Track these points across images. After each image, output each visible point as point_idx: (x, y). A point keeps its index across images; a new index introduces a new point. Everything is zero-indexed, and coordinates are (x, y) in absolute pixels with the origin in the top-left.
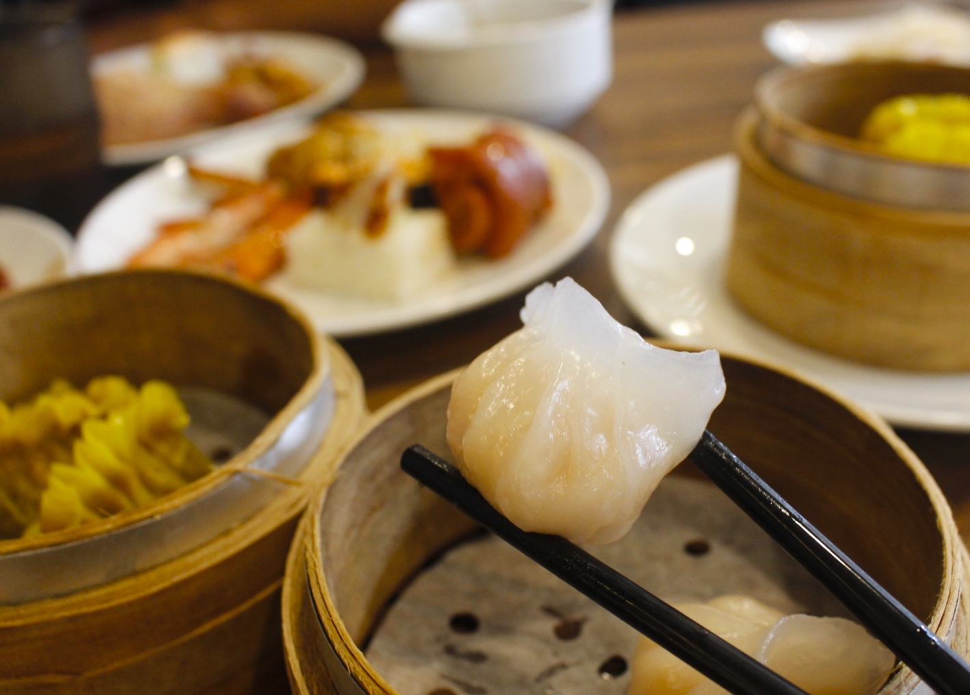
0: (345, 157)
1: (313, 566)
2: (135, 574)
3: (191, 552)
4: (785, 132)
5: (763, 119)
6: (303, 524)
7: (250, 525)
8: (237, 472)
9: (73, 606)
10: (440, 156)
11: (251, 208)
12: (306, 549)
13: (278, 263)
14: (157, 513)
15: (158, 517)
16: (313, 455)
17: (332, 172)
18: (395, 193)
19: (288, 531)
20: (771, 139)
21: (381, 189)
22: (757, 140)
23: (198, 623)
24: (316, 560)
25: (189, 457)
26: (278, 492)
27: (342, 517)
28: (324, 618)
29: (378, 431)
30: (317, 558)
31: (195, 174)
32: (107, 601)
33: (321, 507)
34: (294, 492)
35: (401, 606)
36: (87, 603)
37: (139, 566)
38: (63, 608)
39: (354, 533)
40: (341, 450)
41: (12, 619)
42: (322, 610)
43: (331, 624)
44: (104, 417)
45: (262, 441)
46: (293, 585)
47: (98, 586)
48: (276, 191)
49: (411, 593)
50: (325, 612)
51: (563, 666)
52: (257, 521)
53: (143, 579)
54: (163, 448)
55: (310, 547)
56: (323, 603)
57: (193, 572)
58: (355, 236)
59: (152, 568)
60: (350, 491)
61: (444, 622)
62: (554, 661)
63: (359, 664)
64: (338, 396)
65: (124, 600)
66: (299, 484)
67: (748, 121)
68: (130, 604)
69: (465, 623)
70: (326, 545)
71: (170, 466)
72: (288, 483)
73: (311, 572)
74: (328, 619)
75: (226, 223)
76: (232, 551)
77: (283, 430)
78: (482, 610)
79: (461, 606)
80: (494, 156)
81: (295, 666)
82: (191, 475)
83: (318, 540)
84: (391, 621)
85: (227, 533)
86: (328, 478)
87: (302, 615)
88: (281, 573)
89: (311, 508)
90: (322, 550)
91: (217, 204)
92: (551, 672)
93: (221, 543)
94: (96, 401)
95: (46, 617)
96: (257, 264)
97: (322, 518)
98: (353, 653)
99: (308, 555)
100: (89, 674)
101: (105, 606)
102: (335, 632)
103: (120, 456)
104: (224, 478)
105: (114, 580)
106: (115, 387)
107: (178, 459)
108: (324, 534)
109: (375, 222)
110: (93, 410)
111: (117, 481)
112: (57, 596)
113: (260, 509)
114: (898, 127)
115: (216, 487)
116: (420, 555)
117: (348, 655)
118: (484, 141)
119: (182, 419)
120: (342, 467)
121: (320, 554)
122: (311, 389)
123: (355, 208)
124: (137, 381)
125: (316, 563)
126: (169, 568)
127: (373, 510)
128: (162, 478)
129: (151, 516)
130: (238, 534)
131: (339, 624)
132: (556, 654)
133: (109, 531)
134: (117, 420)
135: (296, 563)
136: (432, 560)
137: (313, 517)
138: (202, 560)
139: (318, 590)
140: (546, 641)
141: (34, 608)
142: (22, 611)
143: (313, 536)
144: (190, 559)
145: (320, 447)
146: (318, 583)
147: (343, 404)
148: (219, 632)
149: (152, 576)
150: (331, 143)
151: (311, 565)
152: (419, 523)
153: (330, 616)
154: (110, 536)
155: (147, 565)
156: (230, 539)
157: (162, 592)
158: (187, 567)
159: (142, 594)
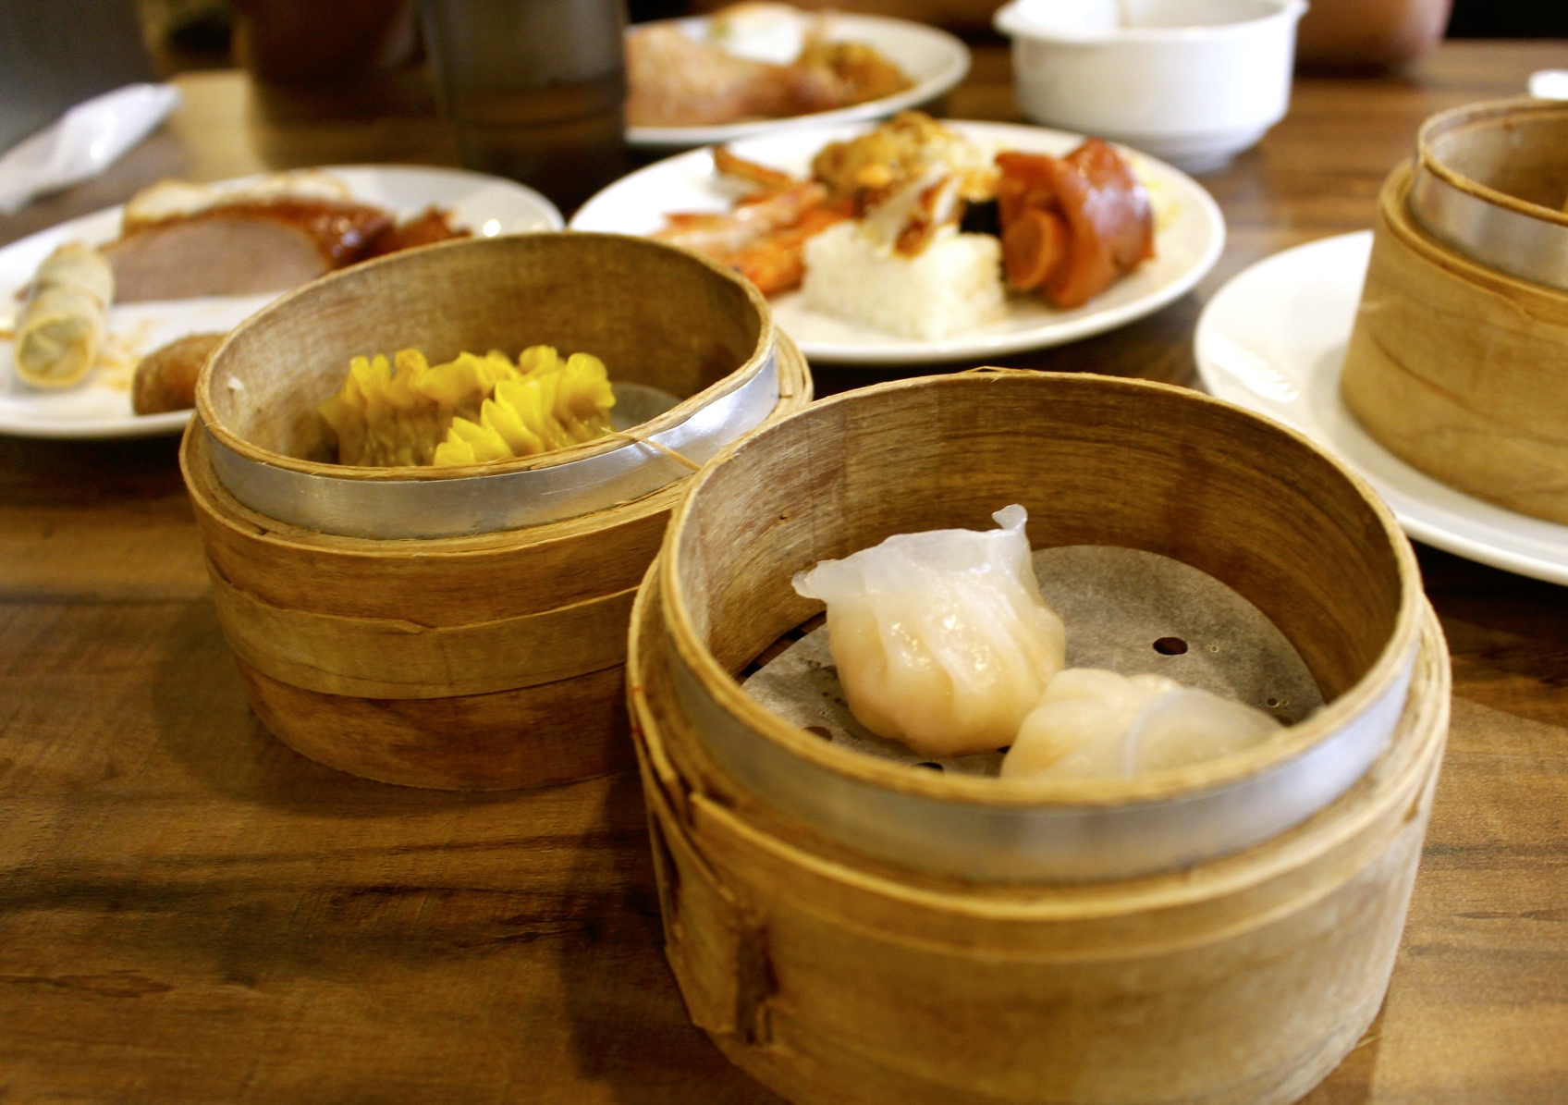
8: (633, 441)
9: (433, 549)
15: (534, 470)
18: (944, 206)
21: (928, 196)
23: (563, 600)
27: (733, 509)
36: (449, 549)
37: (509, 524)
38: (423, 549)
39: (749, 535)
40: (747, 434)
41: (372, 550)
47: (464, 535)
48: (815, 195)
53: (510, 536)
57: (563, 538)
60: (752, 484)
65: (486, 552)
76: (610, 526)
85: (609, 507)
91: (744, 201)
93: (602, 516)
95: (404, 554)
100: (441, 629)
104: (615, 444)
105: (482, 533)
106: (544, 355)
109: (912, 236)
112: (422, 538)
115: (605, 452)
119: (608, 400)
123: (889, 220)
124: (566, 352)
126: (540, 531)
127: (781, 518)
130: (622, 511)
133: (481, 474)
141: (396, 544)
142: (383, 544)
149: (521, 535)
150: (895, 144)
154: (481, 480)
155: (518, 524)
156: (612, 514)
157: (527, 552)
158: (560, 533)
159: (506, 550)
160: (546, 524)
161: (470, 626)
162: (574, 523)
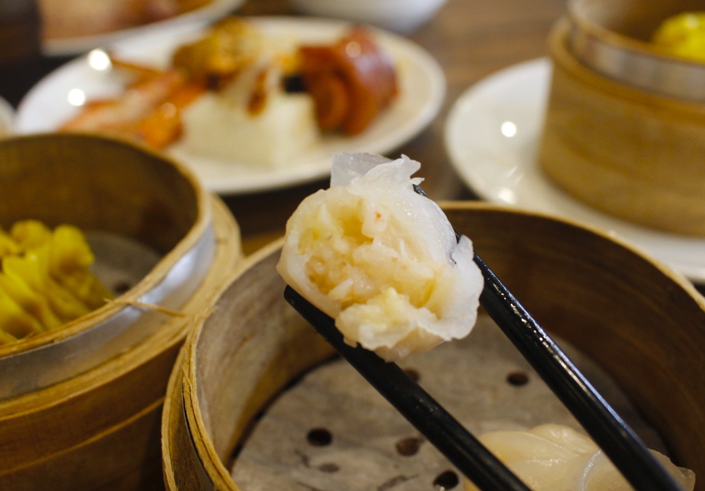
0: (234, 52)
1: (188, 391)
2: (38, 390)
3: (86, 372)
4: (592, 38)
5: (575, 26)
6: (184, 351)
7: (138, 350)
8: (128, 305)
10: (309, 53)
11: (156, 90)
12: (183, 375)
13: (177, 134)
14: (56, 338)
15: (56, 342)
16: (195, 292)
17: (222, 63)
18: (273, 80)
19: (170, 356)
20: (580, 43)
21: (261, 76)
22: (568, 44)
23: (92, 433)
24: (191, 385)
25: (93, 289)
26: (164, 323)
27: (216, 347)
28: (196, 438)
29: (250, 272)
30: (193, 383)
31: (117, 64)
32: (12, 414)
33: (198, 339)
34: (178, 323)
35: (266, 421)
37: (41, 384)
39: (227, 360)
40: (217, 288)
42: (194, 431)
43: (202, 444)
44: (22, 255)
45: (152, 278)
46: (172, 405)
47: (6, 400)
48: (177, 78)
49: (275, 409)
50: (197, 433)
51: (403, 478)
52: (145, 347)
53: (43, 394)
54: (71, 281)
55: (186, 374)
56: (195, 425)
57: (87, 390)
58: (239, 114)
59: (53, 385)
60: (226, 323)
61: (303, 435)
62: (395, 473)
63: (225, 482)
64: (218, 242)
65: (27, 412)
66: (182, 316)
67: (561, 28)
68: (31, 416)
69: (320, 438)
70: (200, 371)
71: (77, 297)
72: (173, 315)
73: (186, 395)
74: (199, 439)
75: (137, 102)
76: (122, 372)
77: (170, 269)
78: (336, 427)
79: (318, 422)
80: (352, 52)
81: (171, 477)
82: (93, 305)
83: (194, 368)
84: (258, 434)
85: (118, 356)
86: (205, 313)
87: (179, 431)
88: (163, 393)
89: (189, 339)
90: (197, 375)
91: (131, 87)
92: (393, 482)
93: (112, 365)
94: (18, 241)
96: (160, 134)
97: (198, 347)
98: (220, 471)
99: (184, 381)
101: (10, 417)
102: (205, 451)
103: (33, 287)
104: (117, 309)
105: (20, 395)
106: (33, 229)
107: (84, 291)
108: (199, 361)
109: (256, 102)
110: (14, 248)
111: (31, 309)
113: (147, 337)
114: (683, 37)
115: (109, 317)
116: (283, 378)
117: (215, 473)
118: (344, 42)
119: (87, 258)
120: (218, 303)
121: (194, 379)
122: (195, 235)
123: (240, 91)
124: (51, 224)
125: (191, 388)
126: (67, 386)
127: (245, 340)
128: (69, 307)
129: (52, 341)
130: (127, 357)
131: (208, 444)
132: (396, 467)
133: (14, 353)
134: (32, 257)
135: (176, 384)
136: (293, 381)
137: (190, 346)
138: (94, 380)
139: (192, 413)
140: (390, 456)
143: (189, 363)
144: (85, 378)
145: (201, 284)
146: (192, 406)
147: (222, 248)
148: (110, 440)
149: (52, 392)
150: (223, 41)
151: (186, 389)
152: (284, 351)
153: (201, 437)
154: (15, 357)
155: (49, 383)
156: (120, 362)
157: (60, 406)
158: (83, 386)
159: (42, 408)
160: (70, 379)
161: (20, 467)
162: (93, 375)
